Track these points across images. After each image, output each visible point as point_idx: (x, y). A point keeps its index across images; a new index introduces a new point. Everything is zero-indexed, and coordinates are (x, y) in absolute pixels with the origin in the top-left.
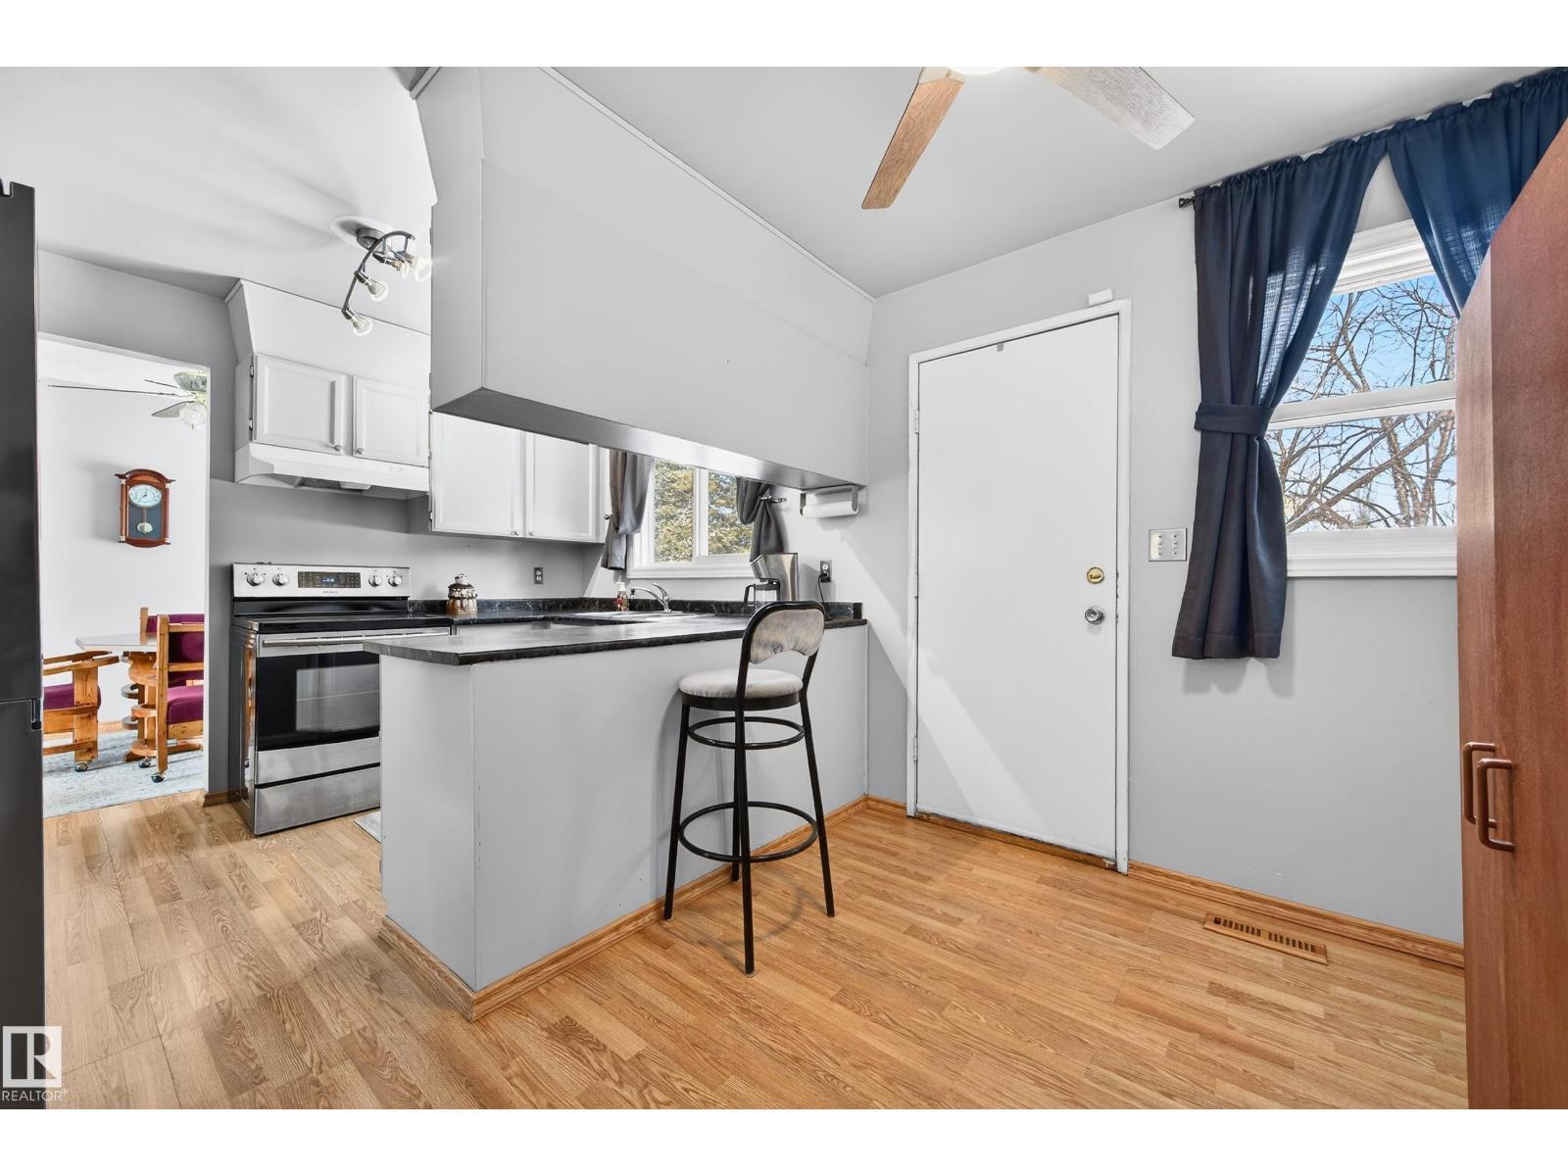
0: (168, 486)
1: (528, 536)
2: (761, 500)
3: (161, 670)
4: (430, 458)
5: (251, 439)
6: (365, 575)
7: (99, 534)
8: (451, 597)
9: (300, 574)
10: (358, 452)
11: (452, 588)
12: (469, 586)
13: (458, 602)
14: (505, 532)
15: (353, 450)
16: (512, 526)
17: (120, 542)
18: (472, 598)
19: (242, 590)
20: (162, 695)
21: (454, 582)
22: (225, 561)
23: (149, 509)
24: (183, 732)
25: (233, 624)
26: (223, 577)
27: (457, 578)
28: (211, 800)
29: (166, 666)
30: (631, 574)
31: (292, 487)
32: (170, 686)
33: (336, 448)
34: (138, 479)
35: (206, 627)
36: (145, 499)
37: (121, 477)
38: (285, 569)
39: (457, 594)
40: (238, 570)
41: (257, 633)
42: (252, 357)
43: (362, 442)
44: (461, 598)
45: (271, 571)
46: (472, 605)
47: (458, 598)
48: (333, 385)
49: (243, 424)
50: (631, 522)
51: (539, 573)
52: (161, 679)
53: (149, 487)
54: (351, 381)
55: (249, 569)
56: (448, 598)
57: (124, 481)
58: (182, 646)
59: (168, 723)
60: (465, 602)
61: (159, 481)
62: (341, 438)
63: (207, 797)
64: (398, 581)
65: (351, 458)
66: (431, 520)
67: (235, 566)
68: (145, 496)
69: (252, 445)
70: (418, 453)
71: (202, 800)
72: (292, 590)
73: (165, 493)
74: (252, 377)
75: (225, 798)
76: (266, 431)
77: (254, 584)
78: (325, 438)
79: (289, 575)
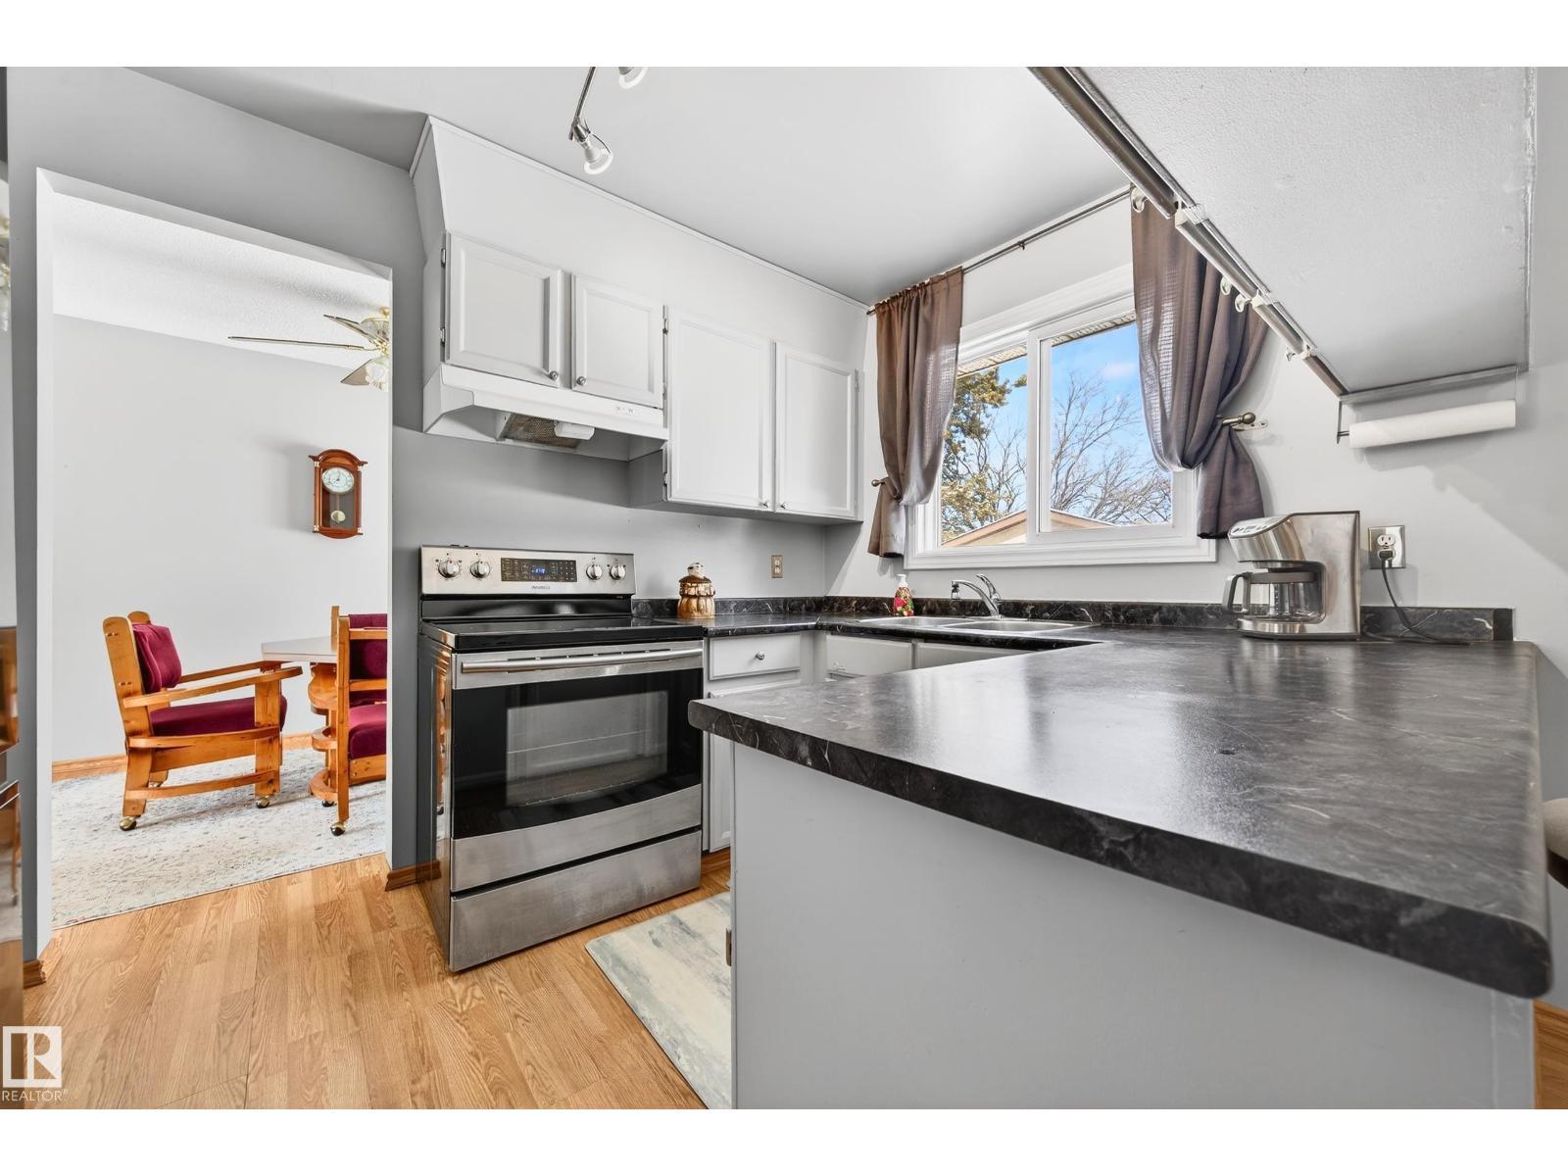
0: (360, 468)
1: (779, 510)
2: (1223, 425)
3: (341, 689)
4: (665, 395)
5: (443, 360)
6: (583, 564)
7: (294, 525)
8: (683, 595)
9: (503, 560)
10: (579, 382)
11: (684, 582)
12: (706, 580)
13: (694, 602)
14: (751, 504)
15: (572, 381)
16: (761, 496)
17: (315, 532)
18: (710, 596)
19: (433, 584)
20: (342, 723)
21: (686, 574)
22: (412, 543)
23: (342, 495)
24: (366, 769)
25: (421, 634)
26: (408, 565)
27: (691, 568)
28: (395, 881)
29: (346, 684)
30: (910, 563)
31: (493, 440)
32: (351, 706)
33: (551, 377)
34: (332, 460)
35: (388, 634)
36: (338, 484)
37: (315, 459)
38: (484, 555)
39: (693, 592)
40: (428, 556)
41: (454, 651)
42: (445, 236)
43: (582, 369)
44: (698, 597)
45: (468, 558)
46: (709, 605)
47: (695, 596)
48: (546, 282)
49: (434, 335)
50: (918, 487)
51: (777, 562)
52: (342, 700)
53: (342, 471)
54: (569, 280)
55: (441, 554)
56: (680, 597)
57: (317, 464)
58: (364, 658)
59: (350, 757)
60: (702, 601)
61: (351, 463)
62: (556, 363)
63: (390, 877)
64: (622, 572)
65: (568, 391)
66: (666, 485)
67: (423, 549)
68: (338, 480)
69: (445, 369)
70: (651, 389)
71: (385, 880)
72: (494, 584)
73: (357, 476)
74: (443, 265)
75: (413, 877)
76: (462, 348)
77: (447, 576)
78: (537, 363)
79: (492, 562)
